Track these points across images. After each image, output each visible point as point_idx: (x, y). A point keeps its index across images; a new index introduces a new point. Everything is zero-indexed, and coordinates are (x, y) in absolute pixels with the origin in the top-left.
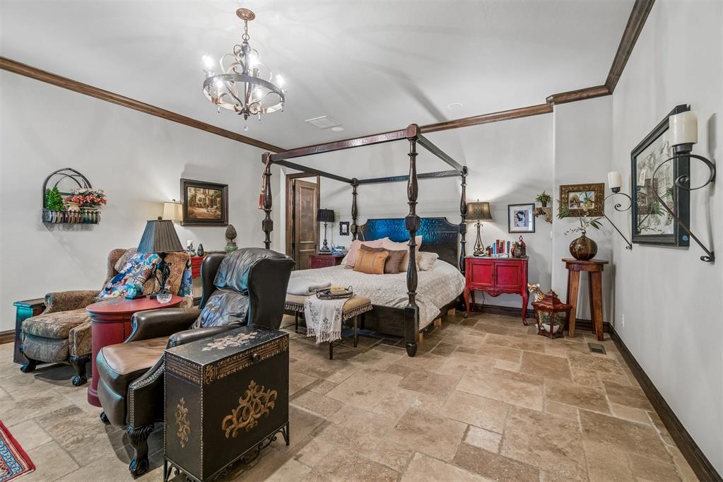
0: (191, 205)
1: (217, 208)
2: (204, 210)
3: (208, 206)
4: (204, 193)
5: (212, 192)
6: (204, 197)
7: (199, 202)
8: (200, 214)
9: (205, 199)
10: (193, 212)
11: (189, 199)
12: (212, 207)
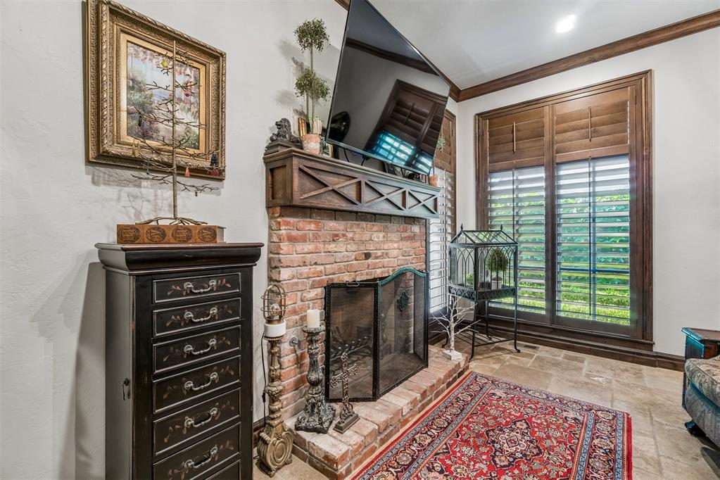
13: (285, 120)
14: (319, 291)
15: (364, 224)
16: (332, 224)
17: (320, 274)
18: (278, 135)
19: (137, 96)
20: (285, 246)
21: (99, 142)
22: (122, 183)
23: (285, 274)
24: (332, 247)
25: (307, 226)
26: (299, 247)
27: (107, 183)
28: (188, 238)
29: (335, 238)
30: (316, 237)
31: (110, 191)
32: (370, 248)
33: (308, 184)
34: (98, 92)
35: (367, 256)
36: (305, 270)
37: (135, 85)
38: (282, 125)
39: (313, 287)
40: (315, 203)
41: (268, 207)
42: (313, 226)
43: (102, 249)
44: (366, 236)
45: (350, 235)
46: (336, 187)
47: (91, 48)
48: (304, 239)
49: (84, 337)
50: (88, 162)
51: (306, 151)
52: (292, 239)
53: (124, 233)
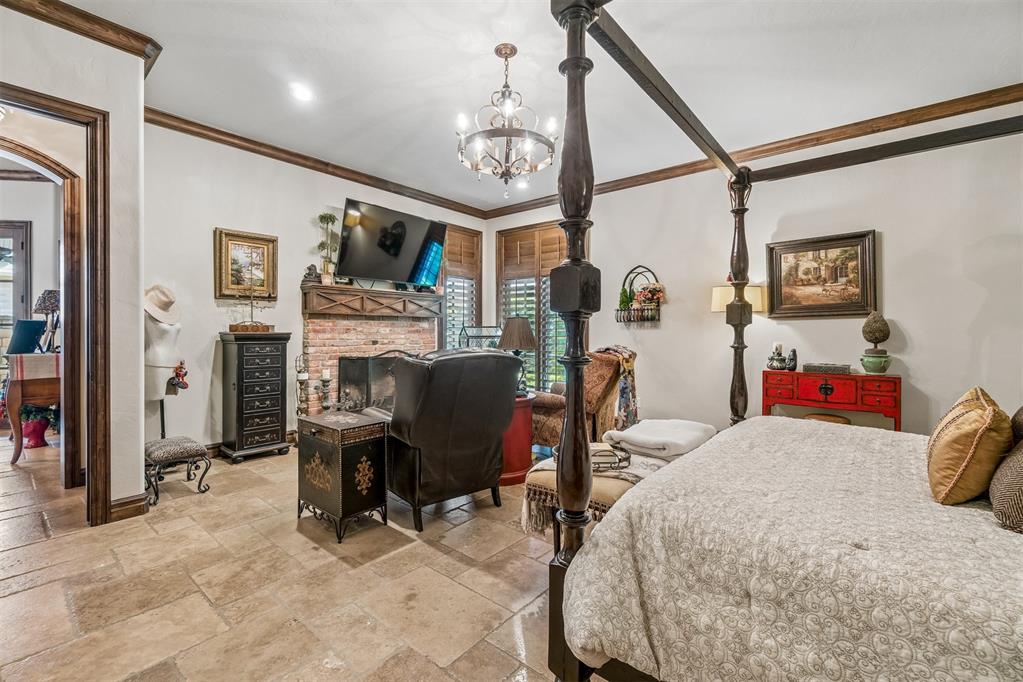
0: (787, 285)
1: (850, 282)
2: (818, 289)
3: (825, 281)
4: (815, 259)
5: (834, 253)
6: (816, 265)
7: (804, 277)
8: (808, 297)
9: (817, 270)
10: (792, 295)
11: (783, 274)
12: (836, 280)
13: (312, 265)
14: (336, 362)
15: (372, 322)
16: (345, 322)
17: (335, 352)
18: (308, 274)
19: (235, 267)
20: (311, 335)
21: (221, 290)
22: (229, 305)
23: (311, 350)
24: (345, 336)
25: (327, 324)
26: (321, 336)
27: (222, 306)
28: (258, 330)
29: (347, 330)
30: (332, 330)
31: (223, 310)
32: (378, 338)
33: (323, 301)
34: (220, 269)
35: (375, 343)
36: (325, 349)
37: (235, 262)
38: (312, 268)
39: (330, 359)
40: (328, 311)
41: (303, 314)
42: (330, 324)
43: (222, 335)
44: (374, 330)
45: (360, 329)
46: (343, 302)
47: (218, 251)
48: (324, 331)
49: (214, 372)
50: (216, 298)
51: (324, 284)
52: (315, 331)
53: (232, 328)
